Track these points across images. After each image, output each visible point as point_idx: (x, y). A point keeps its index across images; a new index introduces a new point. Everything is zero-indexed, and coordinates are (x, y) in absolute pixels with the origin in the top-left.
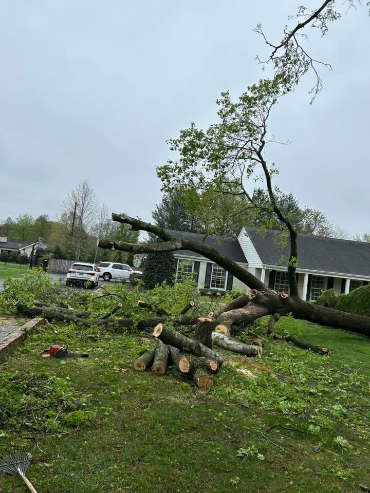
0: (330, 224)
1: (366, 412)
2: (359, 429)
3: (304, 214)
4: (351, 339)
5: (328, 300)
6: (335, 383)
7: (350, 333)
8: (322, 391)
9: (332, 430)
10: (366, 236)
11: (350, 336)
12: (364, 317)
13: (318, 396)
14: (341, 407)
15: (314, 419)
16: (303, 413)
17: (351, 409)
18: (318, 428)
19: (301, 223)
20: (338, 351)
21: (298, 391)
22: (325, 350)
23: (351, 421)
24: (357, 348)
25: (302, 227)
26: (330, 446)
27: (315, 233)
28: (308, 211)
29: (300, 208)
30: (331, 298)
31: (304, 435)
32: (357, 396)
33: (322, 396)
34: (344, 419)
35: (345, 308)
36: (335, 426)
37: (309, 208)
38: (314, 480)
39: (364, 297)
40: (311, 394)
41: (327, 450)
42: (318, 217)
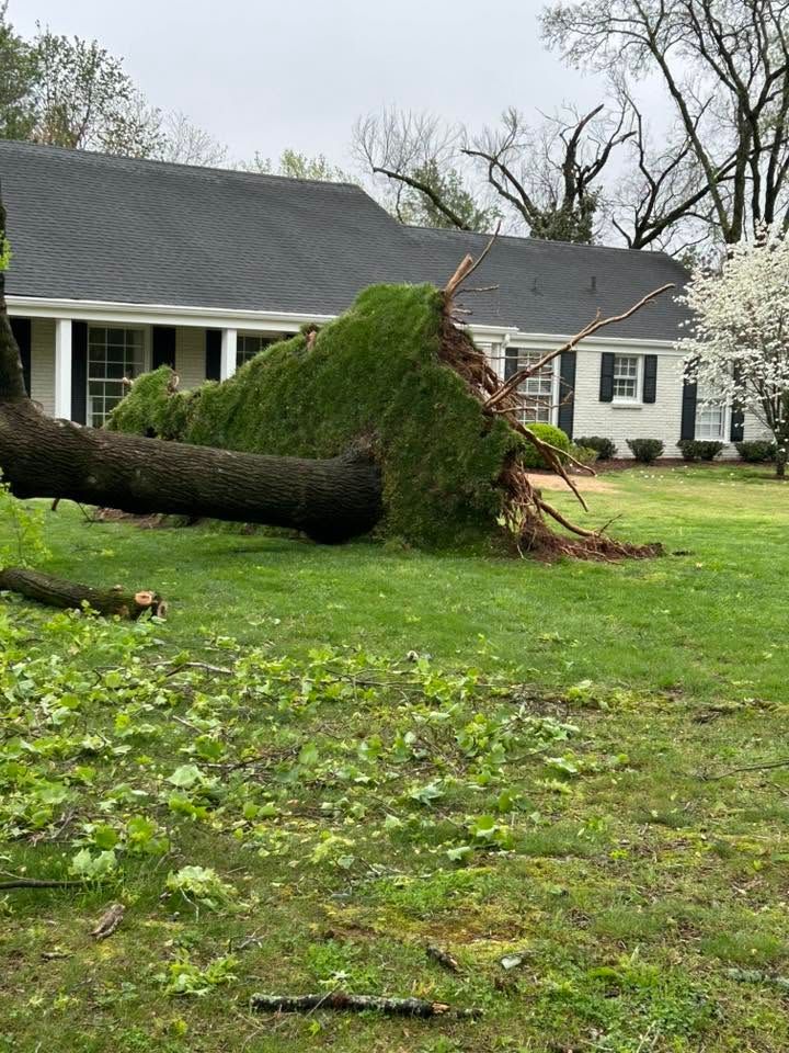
0: (148, 108)
1: (285, 772)
2: (261, 830)
3: (34, 58)
4: (247, 550)
5: (153, 415)
6: (183, 702)
7: (243, 533)
8: (128, 740)
9: (164, 853)
10: (289, 160)
11: (245, 541)
12: (290, 459)
13: (113, 757)
14: (200, 775)
15: (94, 834)
16: (51, 827)
17: (235, 774)
18: (108, 856)
19: (26, 100)
20: (195, 596)
21: (34, 758)
22: (144, 597)
23: (235, 811)
24: (264, 580)
25: (33, 121)
26: (151, 906)
27: (91, 144)
28: (52, 44)
29: (15, 33)
30: (162, 404)
31: (52, 894)
32: (261, 729)
33: (130, 756)
34: (209, 810)
35: (221, 438)
36: (174, 840)
37: (56, 33)
38: (88, 1027)
39: (285, 384)
40: (88, 755)
41: (140, 922)
42: (98, 74)
